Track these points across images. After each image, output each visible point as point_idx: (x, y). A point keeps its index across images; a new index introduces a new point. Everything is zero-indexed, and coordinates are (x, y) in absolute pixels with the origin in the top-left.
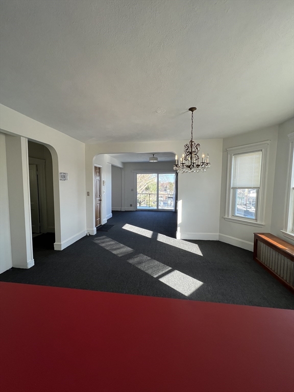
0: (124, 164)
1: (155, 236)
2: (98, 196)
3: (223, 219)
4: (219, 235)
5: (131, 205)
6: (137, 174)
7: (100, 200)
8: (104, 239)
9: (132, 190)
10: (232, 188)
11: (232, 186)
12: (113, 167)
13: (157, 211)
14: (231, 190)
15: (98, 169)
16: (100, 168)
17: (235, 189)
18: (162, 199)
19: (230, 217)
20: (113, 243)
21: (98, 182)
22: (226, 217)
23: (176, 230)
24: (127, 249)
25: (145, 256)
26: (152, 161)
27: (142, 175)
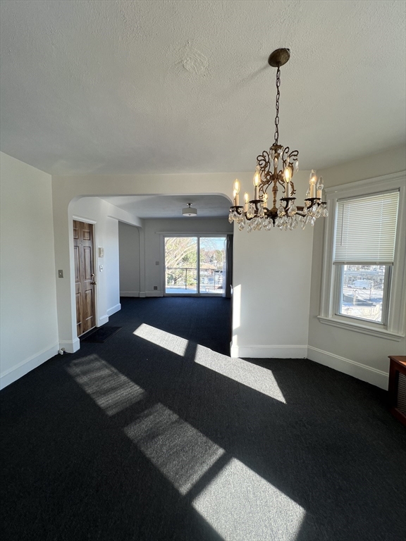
0: (143, 220)
1: (191, 351)
2: (88, 276)
3: (316, 318)
4: (308, 349)
5: (156, 288)
6: (164, 236)
7: (93, 284)
8: (92, 361)
9: (157, 263)
10: (335, 263)
11: (334, 259)
12: (122, 225)
13: (198, 297)
14: (333, 267)
15: (87, 227)
16: (91, 226)
17: (340, 264)
18: (206, 273)
19: (330, 317)
20: (106, 372)
21: (88, 251)
22: (322, 316)
23: (229, 339)
24: (133, 390)
25: (168, 412)
26: (187, 215)
27: (178, 238)
